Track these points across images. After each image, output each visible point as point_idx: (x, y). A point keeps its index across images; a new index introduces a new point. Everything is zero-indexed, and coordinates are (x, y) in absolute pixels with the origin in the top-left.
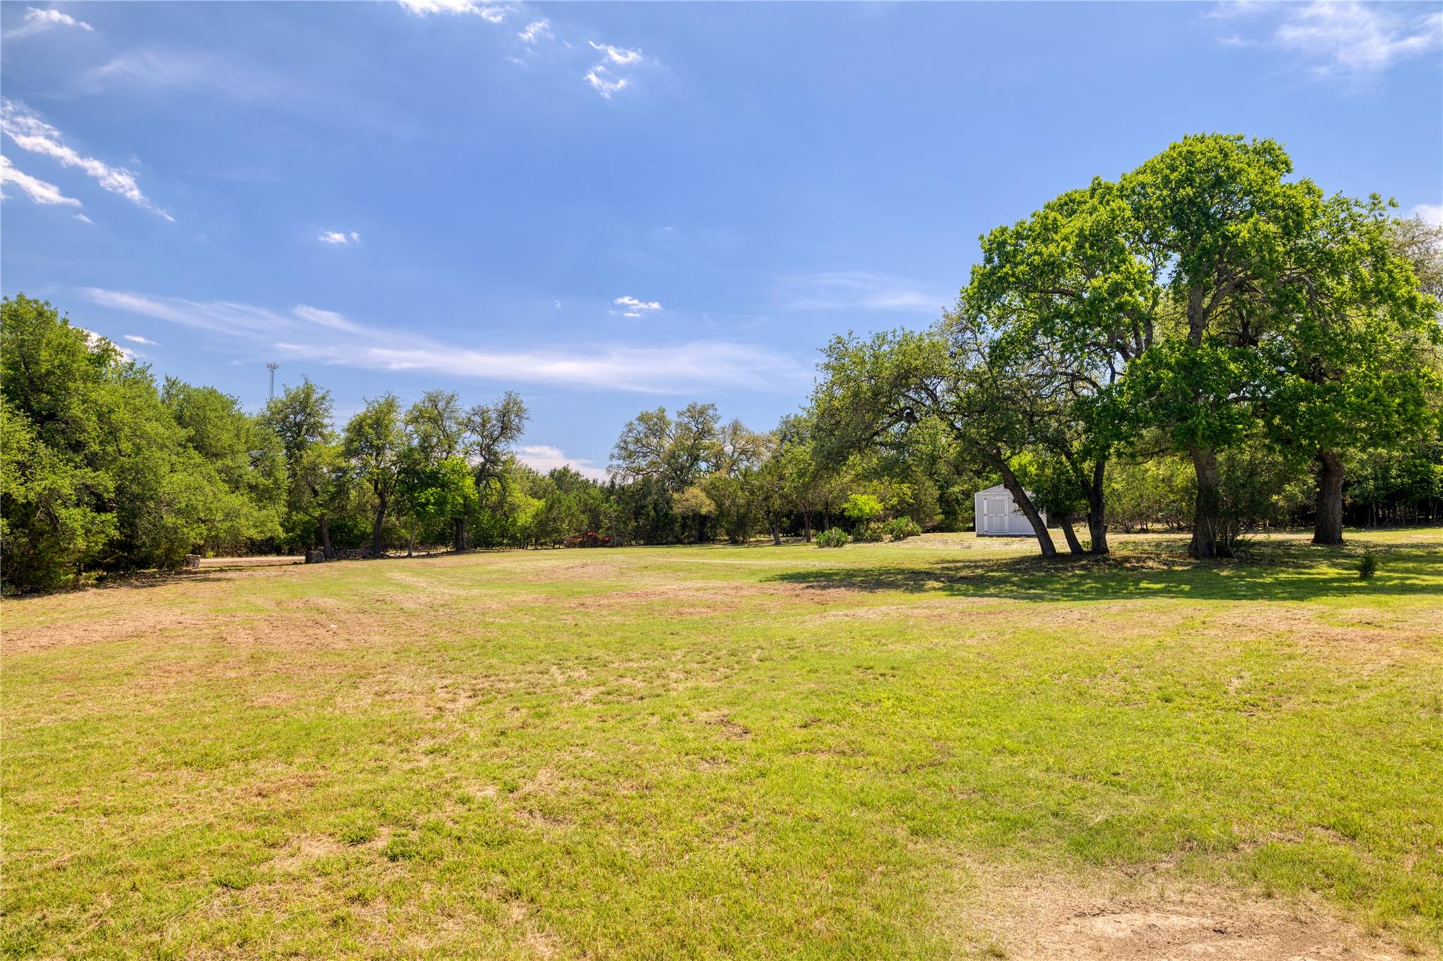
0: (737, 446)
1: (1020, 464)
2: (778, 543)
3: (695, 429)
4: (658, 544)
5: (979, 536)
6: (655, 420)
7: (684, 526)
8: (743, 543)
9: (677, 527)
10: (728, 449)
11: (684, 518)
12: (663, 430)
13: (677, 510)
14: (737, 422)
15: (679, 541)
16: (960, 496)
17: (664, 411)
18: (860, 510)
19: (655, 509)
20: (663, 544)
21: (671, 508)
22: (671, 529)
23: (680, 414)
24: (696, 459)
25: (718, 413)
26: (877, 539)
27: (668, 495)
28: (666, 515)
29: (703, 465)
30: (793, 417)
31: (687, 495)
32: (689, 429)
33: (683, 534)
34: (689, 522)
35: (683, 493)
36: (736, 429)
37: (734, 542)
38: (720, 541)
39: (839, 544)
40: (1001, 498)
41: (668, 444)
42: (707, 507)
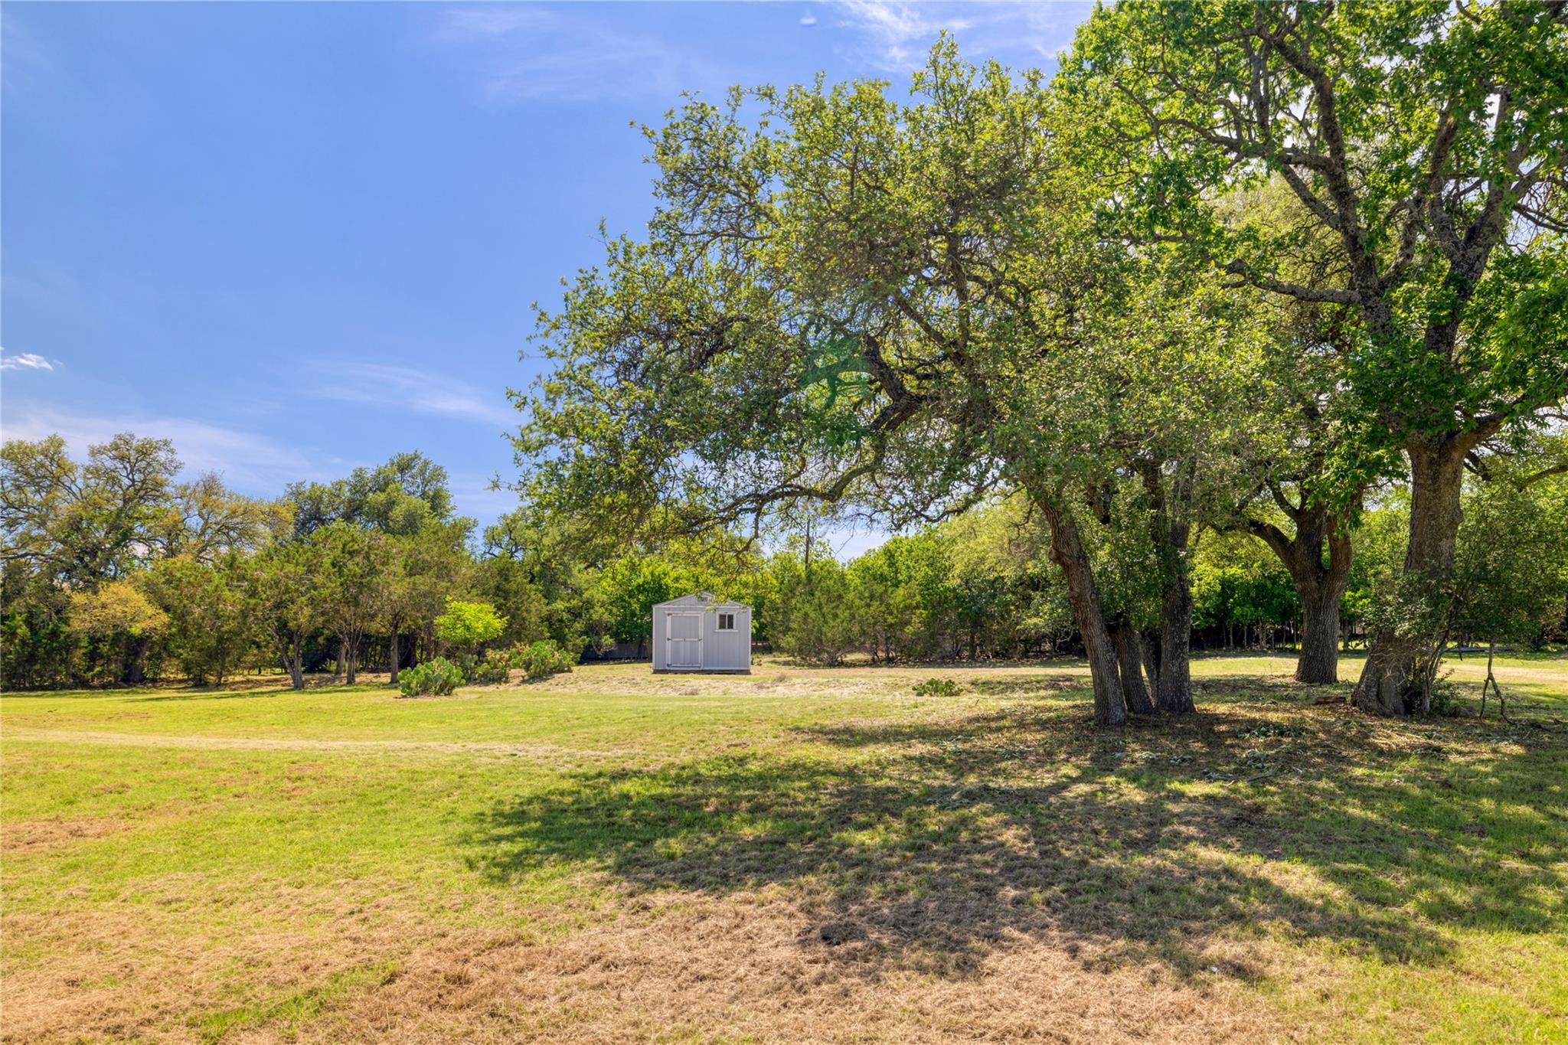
0: (212, 520)
1: (652, 574)
2: (299, 686)
3: (126, 482)
4: (33, 689)
5: (656, 672)
6: (40, 458)
7: (93, 656)
8: (218, 686)
9: (78, 657)
10: (195, 522)
11: (94, 640)
12: (57, 481)
13: (78, 624)
14: (213, 479)
15: (80, 683)
16: (565, 616)
17: (61, 443)
18: (468, 628)
19: (28, 622)
20: (44, 688)
21: (66, 621)
22: (63, 661)
23: (94, 452)
24: (126, 537)
25: (178, 457)
26: (500, 678)
27: (60, 597)
28: (54, 634)
29: (140, 549)
30: (308, 486)
31: (103, 597)
32: (114, 481)
33: (90, 669)
34: (104, 648)
35: (95, 593)
36: (210, 487)
37: (200, 684)
38: (169, 682)
39: (446, 688)
40: (693, 613)
41: (65, 506)
42: (148, 619)
